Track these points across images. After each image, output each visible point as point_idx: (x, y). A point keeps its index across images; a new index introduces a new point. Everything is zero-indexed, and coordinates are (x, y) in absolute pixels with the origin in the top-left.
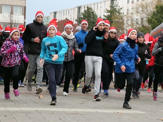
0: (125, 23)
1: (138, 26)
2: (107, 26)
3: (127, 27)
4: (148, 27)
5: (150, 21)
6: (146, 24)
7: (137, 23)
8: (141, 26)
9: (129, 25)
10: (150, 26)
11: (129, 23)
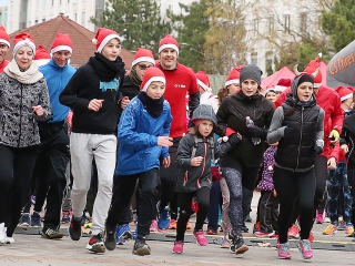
0: (247, 28)
1: (290, 39)
2: (173, 51)
3: (254, 41)
4: (323, 43)
5: (328, 24)
6: (316, 32)
7: (288, 30)
8: (298, 39)
9: (262, 37)
10: (328, 38)
11: (263, 28)
